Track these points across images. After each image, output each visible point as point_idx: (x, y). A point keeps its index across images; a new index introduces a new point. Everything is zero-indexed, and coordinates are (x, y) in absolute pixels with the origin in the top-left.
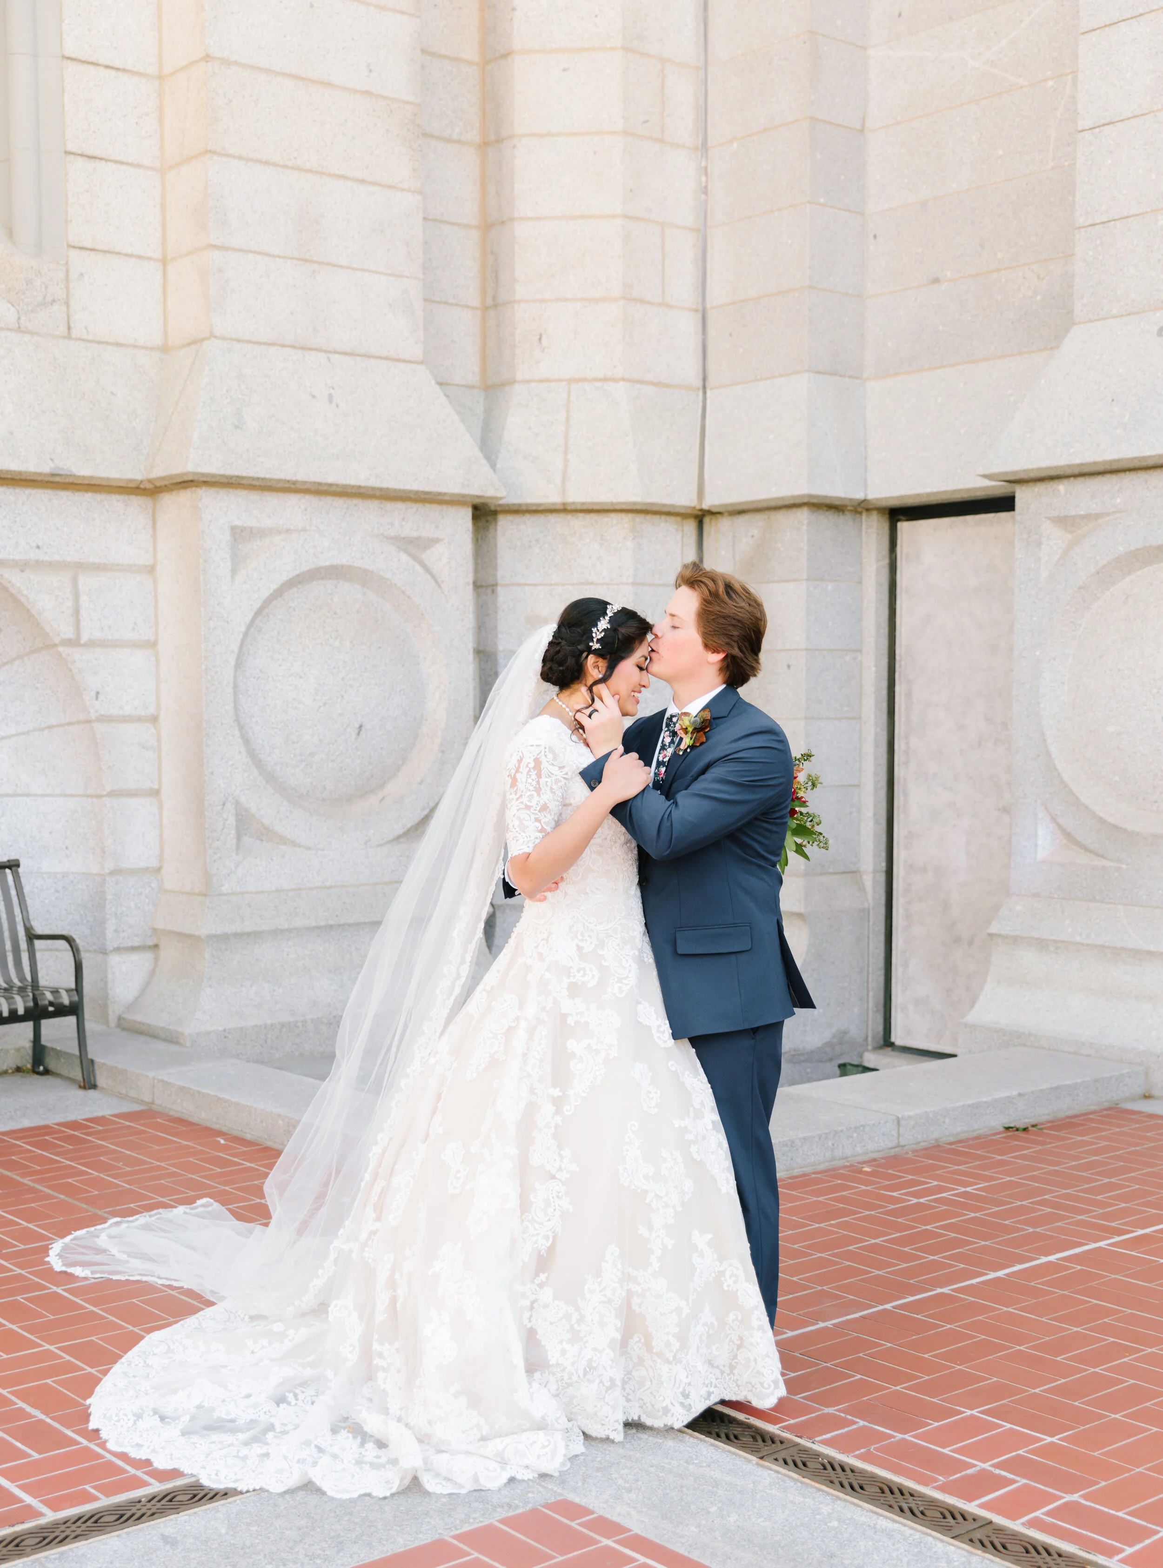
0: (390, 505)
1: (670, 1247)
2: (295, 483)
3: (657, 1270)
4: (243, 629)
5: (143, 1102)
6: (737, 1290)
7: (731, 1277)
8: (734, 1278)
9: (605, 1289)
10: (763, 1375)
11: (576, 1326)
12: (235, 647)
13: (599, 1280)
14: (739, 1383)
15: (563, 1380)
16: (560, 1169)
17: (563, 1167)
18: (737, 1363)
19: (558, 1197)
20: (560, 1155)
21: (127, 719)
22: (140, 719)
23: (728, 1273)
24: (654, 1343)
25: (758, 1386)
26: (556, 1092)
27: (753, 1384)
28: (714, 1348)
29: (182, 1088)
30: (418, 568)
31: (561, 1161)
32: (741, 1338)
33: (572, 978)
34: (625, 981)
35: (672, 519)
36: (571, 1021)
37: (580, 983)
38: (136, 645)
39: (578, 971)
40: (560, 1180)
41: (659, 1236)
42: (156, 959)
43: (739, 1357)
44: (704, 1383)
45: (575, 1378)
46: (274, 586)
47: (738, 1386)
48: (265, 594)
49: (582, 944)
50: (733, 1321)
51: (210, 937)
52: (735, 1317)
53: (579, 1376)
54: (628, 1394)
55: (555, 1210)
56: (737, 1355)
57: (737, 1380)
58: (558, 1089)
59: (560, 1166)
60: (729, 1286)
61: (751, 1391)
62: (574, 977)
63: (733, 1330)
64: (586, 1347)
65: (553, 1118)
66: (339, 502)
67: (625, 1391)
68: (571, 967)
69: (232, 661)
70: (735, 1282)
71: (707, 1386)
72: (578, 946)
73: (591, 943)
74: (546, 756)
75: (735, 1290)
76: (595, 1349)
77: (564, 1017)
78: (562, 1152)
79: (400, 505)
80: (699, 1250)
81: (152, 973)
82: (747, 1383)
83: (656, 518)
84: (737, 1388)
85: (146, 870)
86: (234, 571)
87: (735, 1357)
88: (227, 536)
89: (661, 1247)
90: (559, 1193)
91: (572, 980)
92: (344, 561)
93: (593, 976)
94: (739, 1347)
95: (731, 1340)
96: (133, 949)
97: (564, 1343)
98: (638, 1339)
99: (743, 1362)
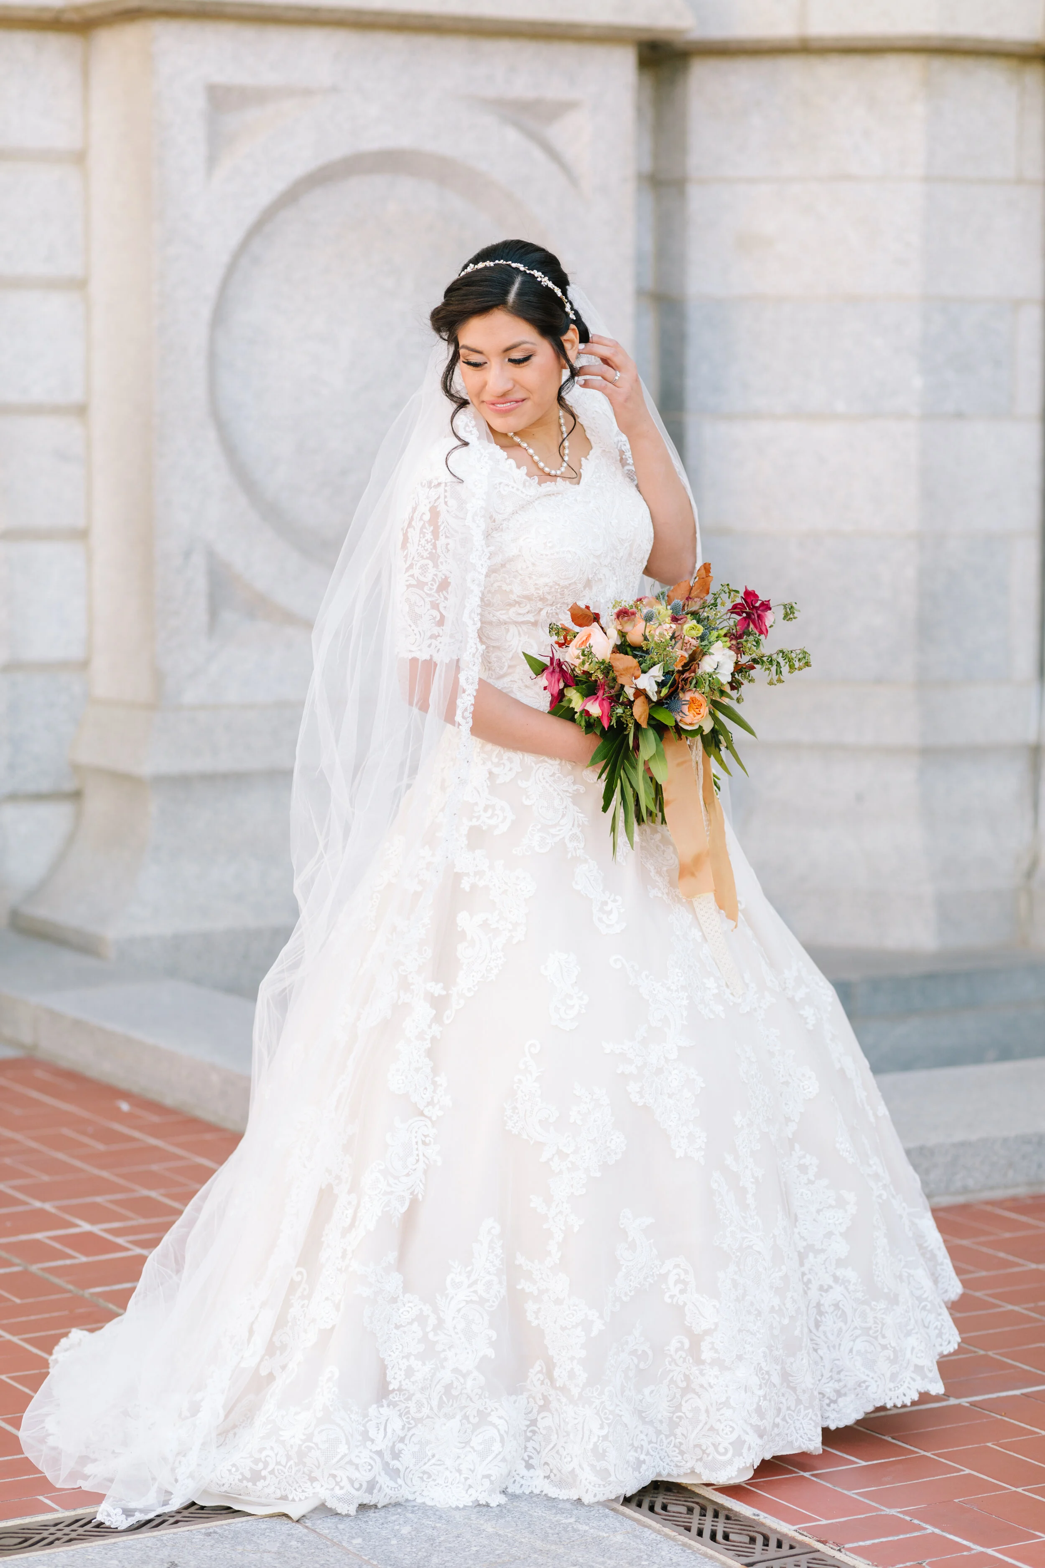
0: (488, 46)
1: (576, 1229)
2: (316, 10)
3: (558, 1262)
4: (225, 258)
5: (21, 1046)
6: (685, 1304)
7: (676, 1282)
8: (680, 1286)
9: (475, 1282)
10: (718, 1434)
11: (431, 1336)
12: (211, 288)
13: (469, 1269)
14: (683, 1448)
15: (408, 1412)
16: (430, 1103)
17: (436, 1101)
18: (680, 1418)
19: (424, 1143)
20: (434, 1083)
21: (37, 410)
22: (56, 410)
23: (672, 1279)
24: (556, 1373)
25: (711, 1449)
26: (437, 989)
27: (704, 1447)
28: (647, 1391)
29: (77, 1024)
30: (538, 154)
31: (434, 1092)
32: (687, 1378)
33: (474, 820)
34: (553, 831)
35: (1000, 64)
36: (465, 885)
37: (484, 828)
38: (51, 284)
39: (485, 810)
40: (430, 1118)
41: (561, 1212)
42: (78, 816)
43: (684, 1409)
44: (632, 1445)
45: (426, 1411)
46: (280, 186)
47: (682, 1453)
48: (265, 198)
49: (495, 770)
50: (677, 1351)
51: (161, 781)
52: (679, 1345)
53: (431, 1409)
54: (530, 1457)
55: (418, 1161)
56: (680, 1404)
57: (681, 1444)
58: (441, 985)
59: (432, 1098)
60: (672, 1297)
61: (701, 1459)
62: (478, 818)
63: (677, 1365)
64: (443, 1367)
65: (430, 1027)
66: (397, 42)
67: (526, 1451)
68: (476, 804)
69: (205, 312)
70: (682, 1292)
71: (636, 1451)
72: (490, 773)
73: (511, 769)
74: (446, 503)
75: (681, 1303)
76: (456, 1370)
77: (458, 877)
78: (437, 1079)
79: (506, 46)
80: (630, 1239)
81: (71, 839)
82: (695, 1446)
83: (969, 63)
84: (680, 1458)
85: (64, 665)
86: (212, 161)
87: (679, 1408)
88: (200, 103)
89: (563, 1228)
90: (425, 1136)
91: (474, 822)
92: (404, 141)
93: (505, 818)
94: (686, 1390)
95: (672, 1381)
96: (39, 797)
97: (412, 1358)
98: (539, 1369)
99: (690, 1415)
